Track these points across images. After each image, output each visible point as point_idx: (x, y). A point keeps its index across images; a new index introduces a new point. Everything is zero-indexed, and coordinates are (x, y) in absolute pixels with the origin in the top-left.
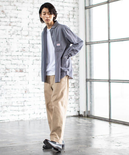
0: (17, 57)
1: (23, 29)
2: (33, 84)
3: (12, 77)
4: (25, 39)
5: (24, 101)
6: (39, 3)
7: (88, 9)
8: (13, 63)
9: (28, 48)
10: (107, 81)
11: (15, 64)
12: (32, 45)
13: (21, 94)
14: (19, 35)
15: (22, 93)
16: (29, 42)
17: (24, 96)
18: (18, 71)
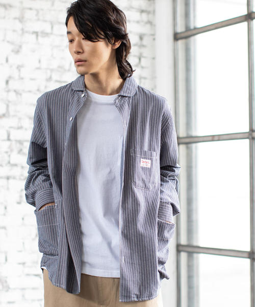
2: (20, 264)
6: (38, 20)
7: (182, 38)
9: (6, 155)
10: (246, 255)
12: (18, 145)
16: (9, 136)
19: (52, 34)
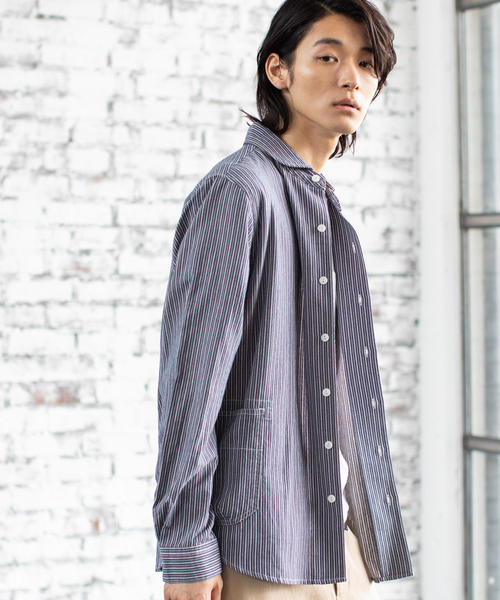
0: (40, 309)
1: (76, 136)
2: (140, 478)
3: (7, 436)
4: (92, 199)
5: (89, 579)
7: (472, 6)
8: (12, 351)
9: (109, 257)
11: (28, 356)
12: (135, 235)
13: (69, 537)
14: (50, 172)
15: (76, 536)
16: (115, 217)
17: (88, 553)
18: (47, 399)
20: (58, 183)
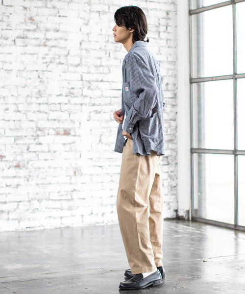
0: (59, 105)
1: (70, 53)
2: (89, 159)
3: (48, 144)
4: (75, 72)
5: (72, 190)
6: (100, 3)
7: (194, 14)
8: (50, 118)
9: (80, 90)
10: (231, 152)
11: (55, 120)
12: (88, 83)
13: (67, 176)
14: (62, 64)
15: (69, 176)
16: (82, 78)
17: (72, 181)
18: (61, 133)
19: (109, 12)
20: (64, 67)
